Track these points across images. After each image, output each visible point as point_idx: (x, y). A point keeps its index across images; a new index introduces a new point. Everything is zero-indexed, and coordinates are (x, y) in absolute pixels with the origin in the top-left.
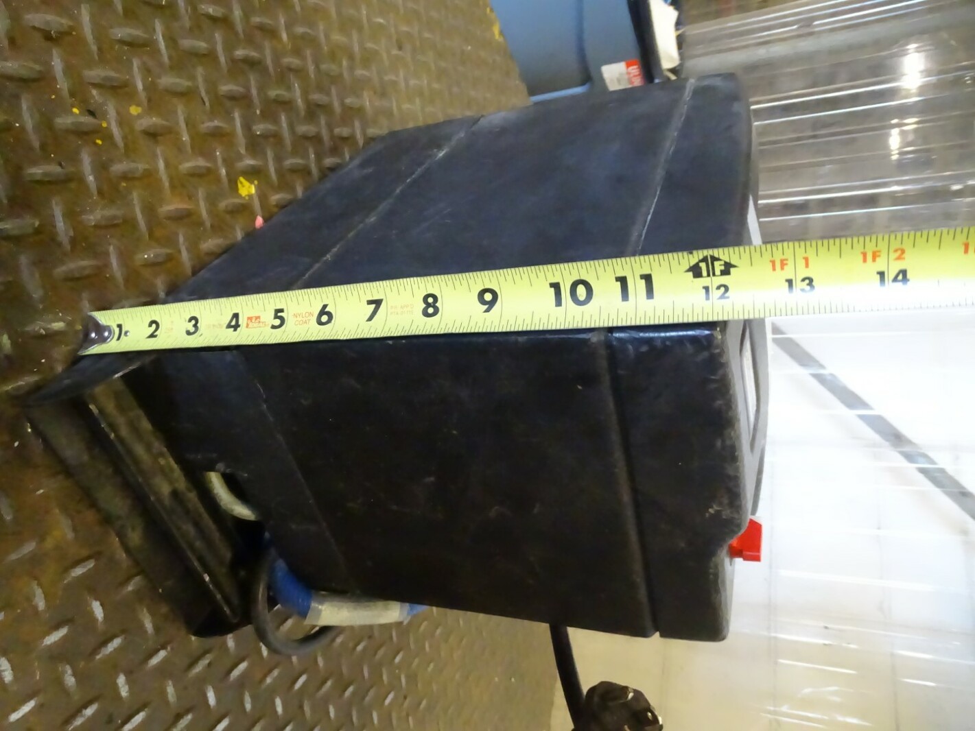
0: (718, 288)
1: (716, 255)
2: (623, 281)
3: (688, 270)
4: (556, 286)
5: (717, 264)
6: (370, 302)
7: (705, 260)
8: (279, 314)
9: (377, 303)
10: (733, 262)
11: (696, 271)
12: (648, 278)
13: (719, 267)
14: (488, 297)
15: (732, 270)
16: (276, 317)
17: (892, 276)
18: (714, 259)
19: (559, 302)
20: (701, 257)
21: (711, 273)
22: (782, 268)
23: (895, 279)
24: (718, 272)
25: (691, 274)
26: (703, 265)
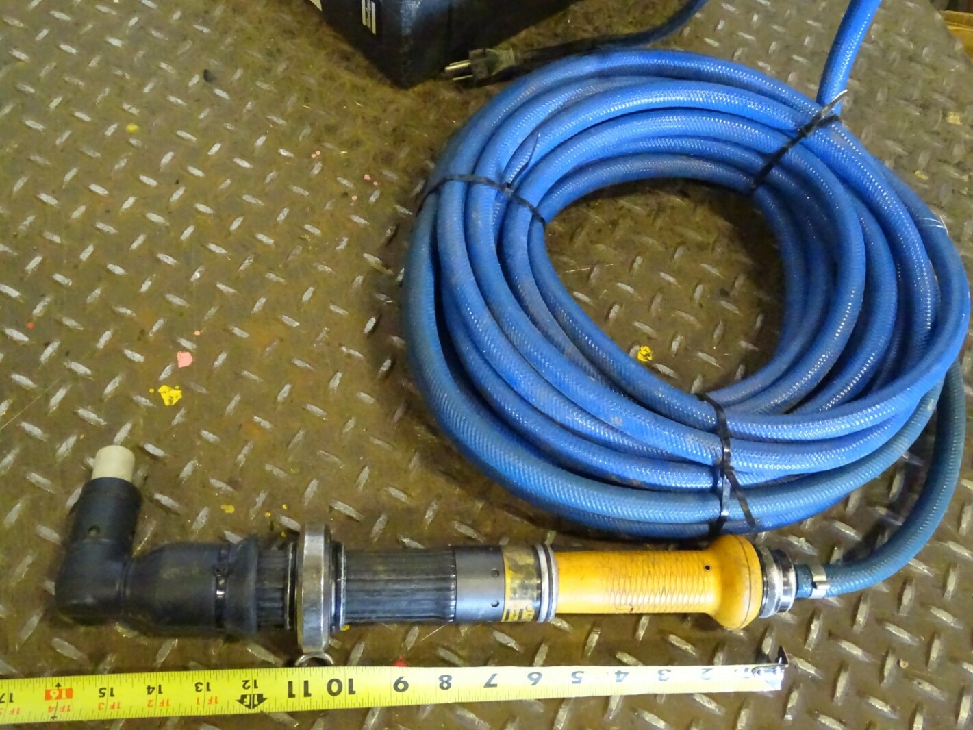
0: (249, 687)
1: (247, 709)
2: (307, 694)
3: (265, 699)
5: (248, 703)
6: (495, 685)
7: (255, 706)
8: (577, 680)
9: (488, 685)
10: (238, 703)
11: (261, 699)
12: (291, 695)
13: (247, 701)
14: (401, 686)
15: (239, 698)
17: (155, 691)
18: (249, 706)
19: (351, 681)
20: (256, 708)
21: (252, 697)
22: (212, 698)
23: (154, 688)
24: (248, 697)
25: (264, 697)
26: (256, 702)
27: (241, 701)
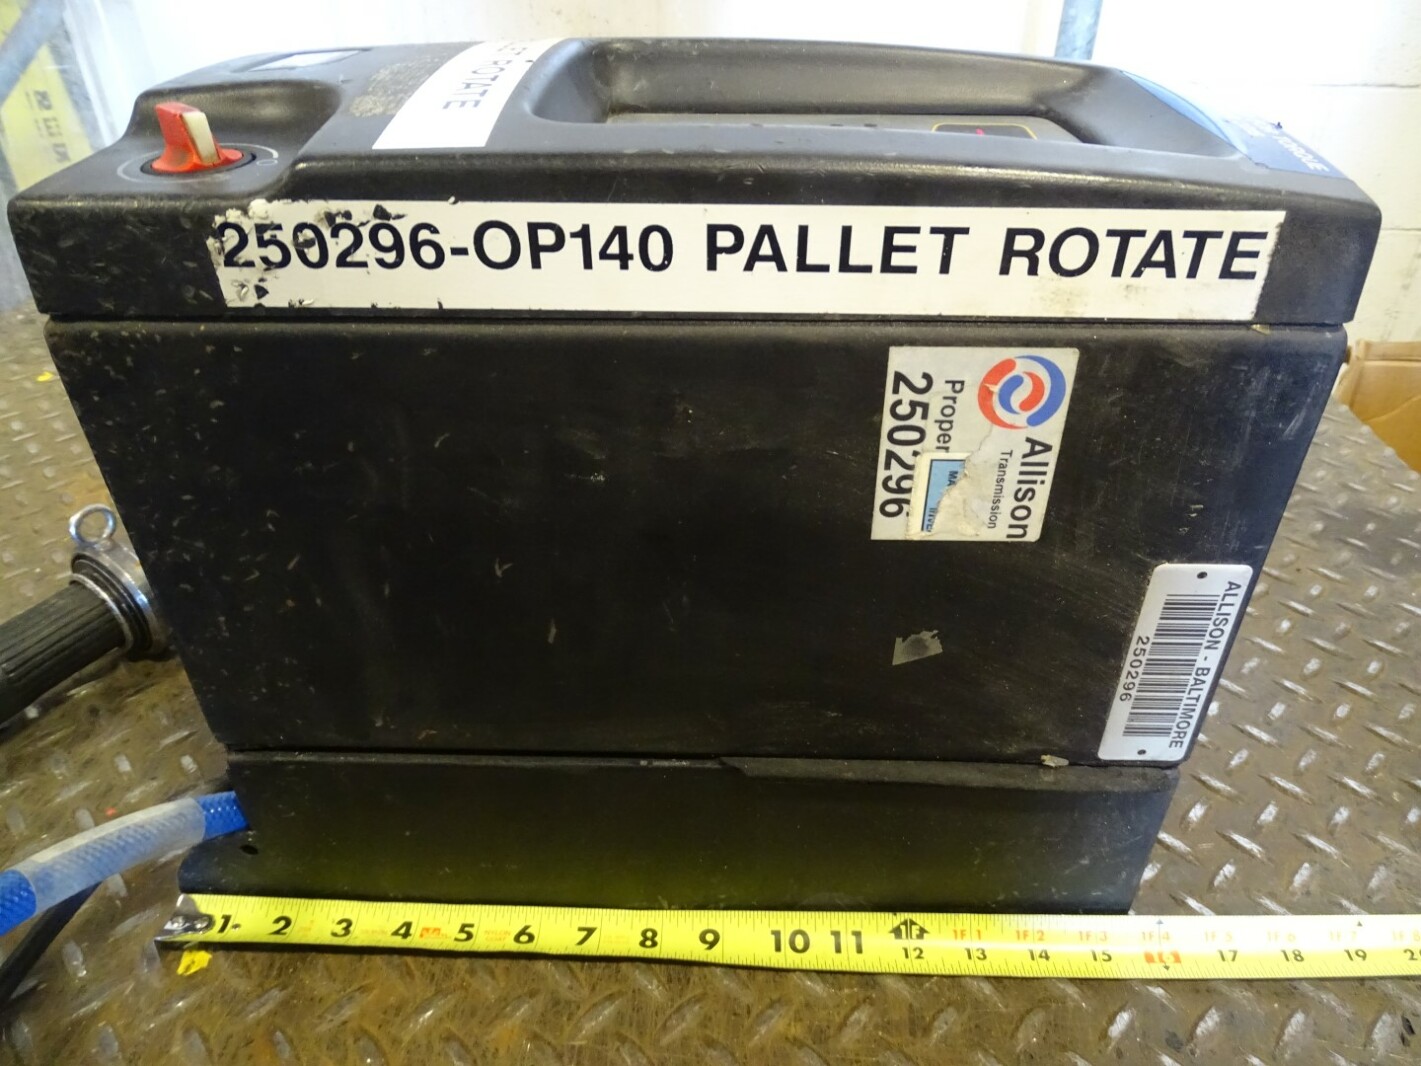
0: (915, 950)
1: (914, 920)
2: (836, 934)
3: (891, 932)
4: (777, 934)
5: (914, 927)
6: (581, 929)
7: (905, 923)
9: (590, 931)
10: (926, 928)
11: (897, 932)
12: (857, 934)
13: (915, 930)
14: (710, 937)
15: (925, 935)
16: (462, 930)
17: (1038, 954)
18: (913, 923)
19: (778, 948)
20: (903, 920)
21: (909, 935)
22: (962, 938)
23: (1041, 956)
24: (914, 936)
25: (893, 935)
26: (903, 928)
27: (922, 931)
